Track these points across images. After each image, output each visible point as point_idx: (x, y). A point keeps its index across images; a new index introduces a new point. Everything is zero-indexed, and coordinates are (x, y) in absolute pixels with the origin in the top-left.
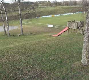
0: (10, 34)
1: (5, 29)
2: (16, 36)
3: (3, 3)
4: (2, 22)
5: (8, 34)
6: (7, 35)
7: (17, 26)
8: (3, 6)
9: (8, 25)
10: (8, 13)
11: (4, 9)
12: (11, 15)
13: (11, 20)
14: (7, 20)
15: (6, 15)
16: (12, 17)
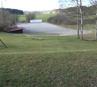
0: (82, 38)
1: (78, 33)
2: (89, 41)
3: (81, 6)
5: (81, 38)
6: (80, 39)
7: (91, 30)
8: (80, 9)
9: (82, 29)
10: (84, 16)
11: (81, 12)
12: (87, 19)
13: (86, 24)
14: (82, 24)
15: (82, 19)
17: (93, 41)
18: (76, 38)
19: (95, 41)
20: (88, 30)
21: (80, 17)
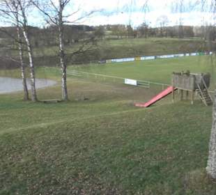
0: (36, 99)
1: (26, 86)
2: (50, 103)
3: (25, 26)
4: (19, 70)
5: (33, 98)
6: (31, 100)
7: (51, 79)
8: (24, 33)
9: (34, 78)
10: (35, 49)
11: (27, 40)
12: (41, 54)
13: (41, 65)
14: (31, 65)
15: (30, 55)
16: (42, 58)
17: (58, 102)
18: (22, 98)
19: (62, 101)
20: (46, 78)
21: (26, 50)
